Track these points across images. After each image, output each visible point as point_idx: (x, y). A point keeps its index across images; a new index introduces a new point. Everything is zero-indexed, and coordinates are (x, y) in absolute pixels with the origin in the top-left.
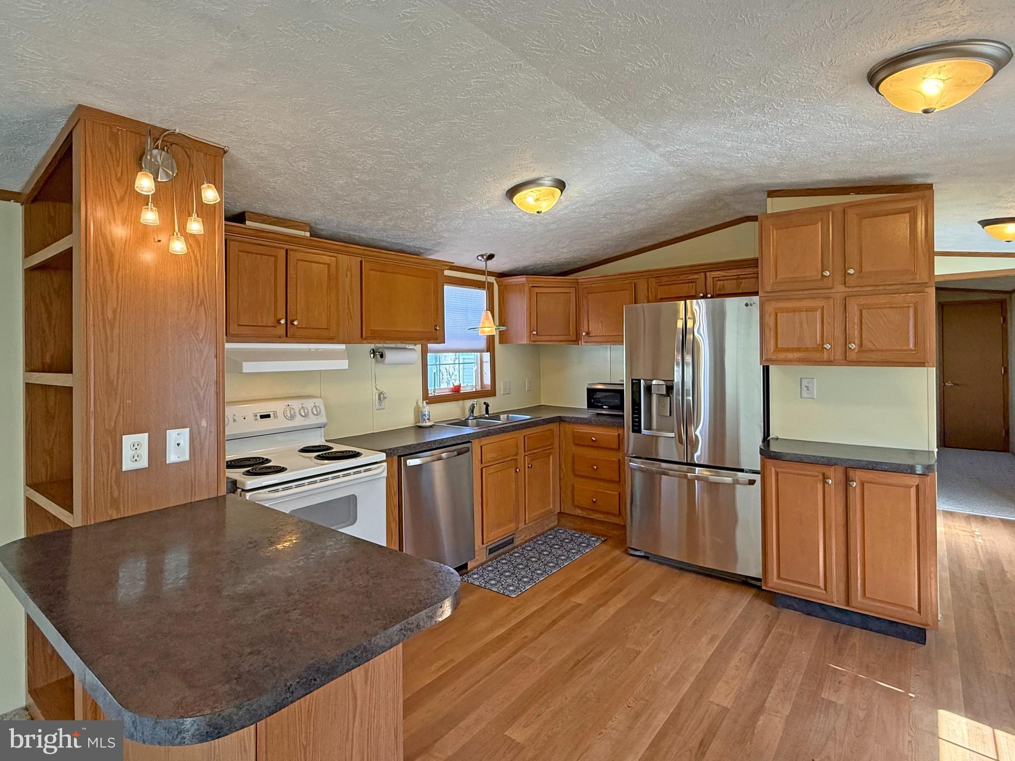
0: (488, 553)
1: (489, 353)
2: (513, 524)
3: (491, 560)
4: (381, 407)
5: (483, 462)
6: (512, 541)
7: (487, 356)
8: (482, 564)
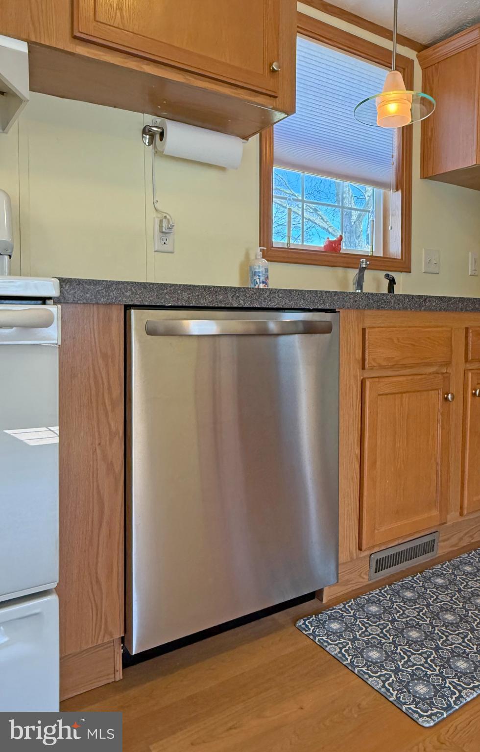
0: (373, 569)
1: (400, 192)
2: (435, 513)
3: (380, 585)
4: (165, 248)
5: (367, 366)
6: (429, 547)
7: (396, 198)
8: (356, 595)
